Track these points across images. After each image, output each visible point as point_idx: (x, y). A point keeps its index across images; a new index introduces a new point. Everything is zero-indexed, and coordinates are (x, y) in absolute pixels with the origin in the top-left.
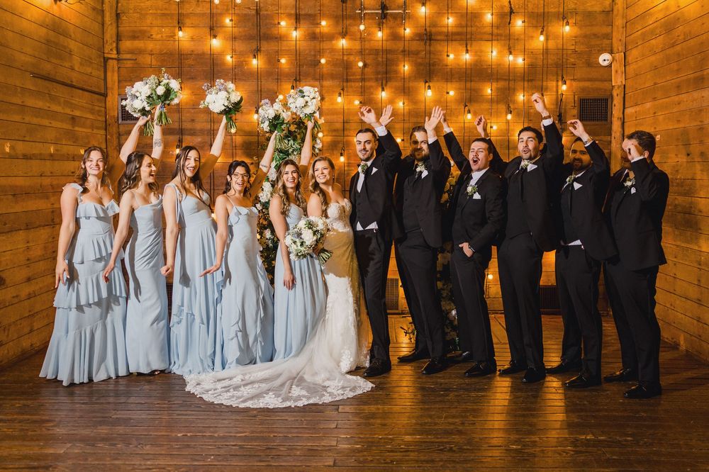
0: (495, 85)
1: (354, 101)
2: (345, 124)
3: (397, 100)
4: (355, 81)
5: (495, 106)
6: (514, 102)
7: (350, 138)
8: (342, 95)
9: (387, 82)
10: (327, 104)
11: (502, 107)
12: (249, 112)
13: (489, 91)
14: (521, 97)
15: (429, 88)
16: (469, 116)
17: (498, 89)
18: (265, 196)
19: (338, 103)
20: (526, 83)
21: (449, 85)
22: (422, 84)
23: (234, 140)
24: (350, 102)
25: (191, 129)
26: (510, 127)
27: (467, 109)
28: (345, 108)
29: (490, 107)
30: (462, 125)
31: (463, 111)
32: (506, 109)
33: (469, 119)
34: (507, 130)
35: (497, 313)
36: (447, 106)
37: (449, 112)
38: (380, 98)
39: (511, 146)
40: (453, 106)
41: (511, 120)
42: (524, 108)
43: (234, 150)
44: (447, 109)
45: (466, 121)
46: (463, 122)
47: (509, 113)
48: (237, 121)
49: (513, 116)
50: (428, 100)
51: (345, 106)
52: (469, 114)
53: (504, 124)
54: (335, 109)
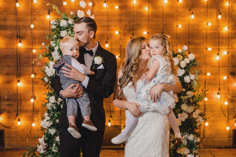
1: (114, 7)
2: (109, 22)
5: (209, 10)
6: (222, 7)
7: (112, 32)
8: (107, 2)
10: (96, 9)
11: (214, 11)
12: (44, 14)
14: (227, 4)
16: (193, 17)
18: (50, 72)
19: (104, 8)
23: (33, 33)
24: (112, 7)
25: (3, 26)
26: (220, 25)
27: (191, 11)
28: (109, 11)
29: (206, 11)
30: (188, 23)
31: (188, 13)
32: (217, 12)
33: (192, 19)
34: (217, 26)
35: (210, 148)
36: (177, 10)
37: (178, 14)
38: (132, 5)
39: (220, 37)
40: (181, 10)
41: (221, 19)
42: (229, 12)
43: (33, 40)
44: (177, 12)
45: (190, 20)
46: (188, 20)
47: (219, 14)
48: (35, 20)
49: (222, 17)
50: (164, 7)
51: (109, 9)
52: (192, 15)
53: (216, 22)
54: (102, 12)
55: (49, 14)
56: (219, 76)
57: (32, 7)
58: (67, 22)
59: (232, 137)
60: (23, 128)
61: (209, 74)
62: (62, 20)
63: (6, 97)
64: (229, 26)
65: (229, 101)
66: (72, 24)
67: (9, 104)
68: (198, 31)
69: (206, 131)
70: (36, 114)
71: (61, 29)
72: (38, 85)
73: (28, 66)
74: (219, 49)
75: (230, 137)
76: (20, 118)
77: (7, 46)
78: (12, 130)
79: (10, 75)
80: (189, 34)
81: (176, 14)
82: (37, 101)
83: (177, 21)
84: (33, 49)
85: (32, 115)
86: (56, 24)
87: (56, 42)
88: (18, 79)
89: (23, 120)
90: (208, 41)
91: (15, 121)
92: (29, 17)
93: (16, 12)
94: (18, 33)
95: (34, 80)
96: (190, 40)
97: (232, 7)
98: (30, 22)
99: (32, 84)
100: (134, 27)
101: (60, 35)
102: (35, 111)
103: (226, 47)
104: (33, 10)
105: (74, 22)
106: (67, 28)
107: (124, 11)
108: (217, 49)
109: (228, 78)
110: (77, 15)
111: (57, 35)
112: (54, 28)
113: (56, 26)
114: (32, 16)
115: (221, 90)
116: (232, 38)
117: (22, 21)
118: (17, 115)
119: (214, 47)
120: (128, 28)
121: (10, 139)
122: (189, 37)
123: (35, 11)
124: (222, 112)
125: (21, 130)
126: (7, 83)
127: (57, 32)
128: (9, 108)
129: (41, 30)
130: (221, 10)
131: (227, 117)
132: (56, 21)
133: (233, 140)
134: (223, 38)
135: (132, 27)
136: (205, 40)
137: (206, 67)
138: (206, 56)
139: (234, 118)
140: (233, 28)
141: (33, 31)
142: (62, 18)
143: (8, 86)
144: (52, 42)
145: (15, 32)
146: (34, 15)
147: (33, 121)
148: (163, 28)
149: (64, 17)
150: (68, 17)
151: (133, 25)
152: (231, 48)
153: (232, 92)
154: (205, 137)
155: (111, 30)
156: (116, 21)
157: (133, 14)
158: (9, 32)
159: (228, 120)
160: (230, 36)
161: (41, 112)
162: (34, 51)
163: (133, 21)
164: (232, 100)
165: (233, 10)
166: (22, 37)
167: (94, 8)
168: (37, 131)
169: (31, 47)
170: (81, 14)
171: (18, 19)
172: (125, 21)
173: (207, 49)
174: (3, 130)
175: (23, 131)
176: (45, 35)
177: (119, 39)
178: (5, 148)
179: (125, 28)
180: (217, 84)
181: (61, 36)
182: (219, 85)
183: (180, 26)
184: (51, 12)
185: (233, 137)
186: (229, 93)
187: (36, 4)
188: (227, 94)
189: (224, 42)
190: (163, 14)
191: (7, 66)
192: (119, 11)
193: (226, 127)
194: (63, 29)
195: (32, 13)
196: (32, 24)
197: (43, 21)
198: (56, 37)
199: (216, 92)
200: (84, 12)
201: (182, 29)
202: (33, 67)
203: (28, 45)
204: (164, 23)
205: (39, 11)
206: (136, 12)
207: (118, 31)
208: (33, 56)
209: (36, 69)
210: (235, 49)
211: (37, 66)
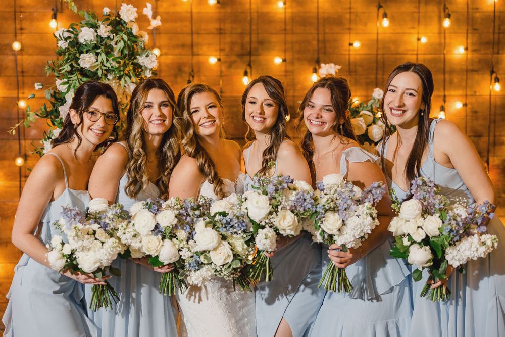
2: (195, 36)
5: (423, 9)
6: (452, 1)
7: (201, 58)
10: (164, 5)
11: (433, 9)
12: (42, 18)
16: (386, 23)
19: (182, 3)
23: (19, 62)
24: (202, 2)
26: (447, 41)
27: (382, 11)
28: (194, 10)
29: (416, 10)
30: (375, 37)
31: (376, 14)
32: (440, 12)
33: (384, 28)
34: (440, 44)
36: (350, 8)
37: (353, 17)
39: (447, 69)
40: (359, 8)
41: (449, 28)
42: (468, 12)
43: (20, 78)
44: (350, 13)
45: (380, 31)
46: (376, 32)
47: (446, 17)
48: (23, 31)
49: (452, 23)
51: (193, 7)
52: (385, 19)
53: (437, 35)
54: (178, 12)
55: (55, 17)
57: (15, 1)
58: (96, 31)
62: (82, 27)
64: (467, 43)
66: (108, 37)
68: (398, 56)
71: (81, 48)
73: (8, 140)
74: (445, 96)
80: (377, 62)
81: (348, 16)
83: (350, 34)
84: (18, 99)
86: (69, 38)
87: (68, 81)
92: (10, 26)
95: (23, 171)
96: (379, 76)
98: (12, 36)
99: (19, 180)
100: (253, 46)
101: (79, 65)
103: (460, 92)
104: (18, 9)
105: (112, 32)
106: (96, 47)
107: (229, 10)
108: (441, 96)
110: (119, 16)
111: (70, 63)
112: (64, 48)
113: (68, 41)
114: (15, 23)
116: (473, 71)
120: (237, 49)
122: (377, 69)
123: (23, 10)
127: (70, 56)
129: (37, 55)
130: (451, 8)
132: (68, 31)
134: (452, 72)
135: (248, 47)
140: (475, 48)
141: (19, 57)
142: (83, 22)
144: (58, 82)
146: (21, 20)
148: (318, 50)
149: (88, 21)
150: (98, 21)
151: (251, 42)
152: (471, 95)
155: (198, 55)
156: (210, 33)
157: (249, 18)
160: (470, 67)
162: (22, 104)
163: (251, 34)
165: (477, 9)
167: (159, 2)
169: (14, 94)
170: (130, 12)
172: (231, 34)
177: (219, 74)
179: (231, 49)
181: (81, 66)
183: (357, 45)
184: (61, 12)
189: (455, 80)
190: (318, 15)
192: (218, 11)
194: (85, 50)
195: (15, 14)
196: (16, 40)
197: (42, 35)
198: (69, 69)
200: (136, 9)
201: (361, 52)
202: (19, 140)
203: (8, 89)
204: (321, 37)
205: (32, 10)
206: (257, 12)
207: (215, 56)
208: (21, 116)
209: (27, 145)
210: (480, 96)
211: (30, 138)
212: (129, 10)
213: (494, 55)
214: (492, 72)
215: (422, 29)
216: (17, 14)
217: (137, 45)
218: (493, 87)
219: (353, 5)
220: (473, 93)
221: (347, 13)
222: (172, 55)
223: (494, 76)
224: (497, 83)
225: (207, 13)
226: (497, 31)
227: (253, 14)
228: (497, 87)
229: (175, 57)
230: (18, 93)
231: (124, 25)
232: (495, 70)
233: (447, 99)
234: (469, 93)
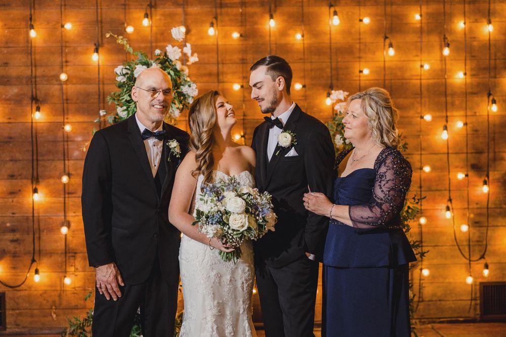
0: (424, 9)
1: (231, 33)
2: (220, 66)
3: (291, 32)
4: (232, 5)
5: (425, 38)
6: (452, 32)
7: (227, 85)
8: (215, 25)
9: (276, 7)
10: (194, 38)
11: (435, 39)
12: (85, 52)
13: (418, 17)
14: (460, 25)
15: (335, 13)
16: (391, 52)
17: (428, 14)
19: (209, 37)
20: (467, 6)
21: (363, 10)
22: (325, 10)
23: (64, 91)
24: (227, 35)
25: (3, 77)
26: (448, 67)
27: (388, 41)
28: (220, 43)
29: (419, 40)
30: (382, 64)
31: (382, 44)
32: (441, 42)
33: (391, 57)
34: (442, 70)
35: (434, 322)
36: (360, 39)
37: (362, 47)
38: (268, 29)
39: (449, 92)
40: (367, 39)
41: (449, 56)
42: (465, 41)
43: (65, 105)
44: (360, 43)
45: (387, 59)
46: (383, 60)
47: (445, 46)
48: (68, 64)
49: (451, 51)
50: (333, 32)
51: (219, 40)
52: (391, 49)
53: (439, 62)
54: (206, 45)
55: (97, 51)
56: (448, 173)
57: (62, 37)
59: (478, 298)
60: (43, 288)
61: (427, 169)
62: (136, 64)
63: (8, 225)
64: (465, 69)
65: (470, 224)
67: (15, 238)
68: (404, 81)
69: (424, 287)
70: (72, 258)
72: (75, 197)
73: (53, 160)
74: (447, 117)
75: (475, 299)
76: (38, 268)
77: (10, 119)
78: (22, 293)
79: (16, 179)
81: (358, 46)
82: (73, 231)
83: (360, 61)
84: (64, 124)
85: (64, 260)
88: (34, 187)
89: (44, 272)
90: (423, 100)
91: (28, 275)
92: (57, 59)
93: (28, 48)
94: (34, 90)
95: (66, 188)
97: (471, 30)
98: (58, 68)
99: (63, 196)
102: (69, 253)
103: (462, 113)
104: (64, 44)
107: (251, 42)
108: (442, 117)
109: (467, 175)
112: (122, 81)
113: (126, 76)
114: (62, 55)
115: (453, 202)
116: (472, 93)
117: (41, 66)
118: (33, 261)
119: (438, 114)
121: (17, 311)
123: (68, 45)
124: (457, 247)
125: (41, 292)
126: (10, 196)
127: (128, 88)
128: (15, 248)
129: (80, 84)
130: (449, 38)
131: (468, 257)
133: (481, 304)
134: (453, 94)
136: (419, 100)
137: (421, 154)
138: (420, 131)
139: (480, 259)
140: (474, 73)
141: (64, 86)
142: (137, 61)
143: (13, 201)
144: (119, 109)
145: (27, 89)
146: (66, 54)
147: (65, 273)
148: (331, 77)
149: (141, 60)
150: (149, 60)
152: (472, 116)
153: (475, 206)
154: (423, 301)
155: (223, 82)
156: (234, 63)
157: (269, 49)
158: (14, 90)
159: (470, 264)
160: (468, 91)
161: (81, 255)
164: (477, 223)
165: (474, 38)
166: (41, 99)
167: (189, 36)
168: (74, 293)
169: (60, 119)
170: (176, 53)
171: (33, 61)
173: (422, 117)
174: (4, 294)
175: (45, 295)
176: (87, 95)
177: (242, 99)
178: (8, 331)
180: (446, 190)
182: (448, 192)
183: (366, 72)
184: (102, 46)
185: (480, 300)
186: (471, 207)
187: (70, 30)
188: (465, 208)
189: (457, 102)
190: (330, 46)
191: (11, 160)
192: (241, 43)
193: (465, 279)
196: (62, 72)
197: (85, 67)
198: (129, 98)
199: (444, 206)
200: (180, 50)
201: (370, 78)
202: (64, 160)
203: (54, 115)
204: (334, 65)
205: (76, 45)
206: (276, 44)
207: (238, 83)
208: (66, 139)
209: (70, 165)
210: (480, 116)
211: (73, 158)
212: (175, 51)
213: (490, 79)
214: (489, 95)
215: (424, 56)
216: (63, 48)
217: (180, 78)
218: (490, 108)
219: (362, 36)
220: (474, 114)
221: (357, 43)
222: (200, 82)
223: (491, 98)
224: (494, 105)
225: (231, 45)
226: (493, 57)
227: (272, 46)
228: (494, 108)
229: (202, 84)
230: (64, 119)
231: (171, 63)
232: (491, 93)
233: (449, 120)
234: (469, 113)
